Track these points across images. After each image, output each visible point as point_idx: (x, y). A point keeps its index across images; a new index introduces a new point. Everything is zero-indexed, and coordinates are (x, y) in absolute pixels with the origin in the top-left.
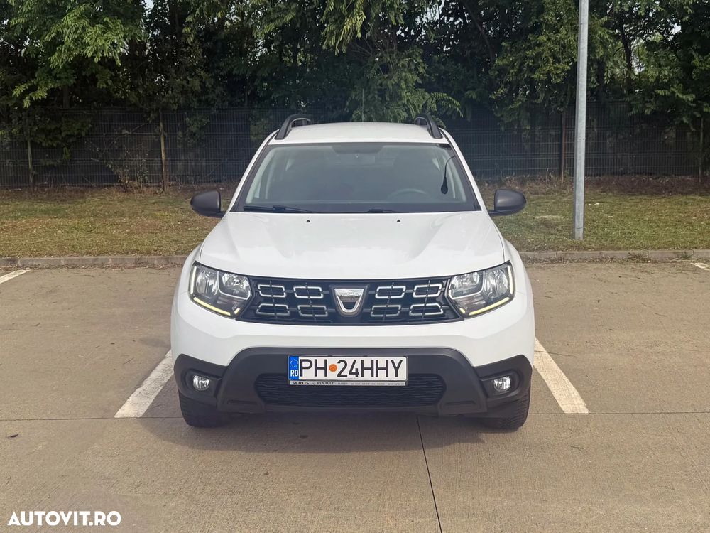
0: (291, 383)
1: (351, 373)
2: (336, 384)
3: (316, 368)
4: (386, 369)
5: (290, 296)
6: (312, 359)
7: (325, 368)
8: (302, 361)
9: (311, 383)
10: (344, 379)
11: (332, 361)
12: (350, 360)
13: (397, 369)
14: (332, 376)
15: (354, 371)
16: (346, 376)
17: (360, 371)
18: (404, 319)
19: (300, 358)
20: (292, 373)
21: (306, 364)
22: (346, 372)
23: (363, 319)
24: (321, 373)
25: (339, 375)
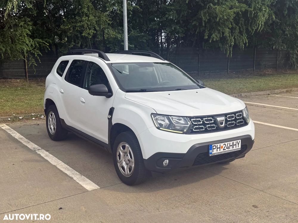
0: (210, 156)
1: (227, 148)
2: (223, 153)
3: (217, 148)
4: (236, 145)
5: (203, 122)
6: (216, 145)
7: (220, 148)
8: (213, 146)
9: (216, 154)
10: (225, 151)
11: (222, 144)
12: (226, 143)
13: (238, 144)
14: (222, 150)
15: (228, 147)
16: (225, 149)
17: (229, 147)
18: (236, 127)
19: (213, 145)
20: (210, 151)
21: (214, 147)
22: (225, 148)
23: (226, 128)
24: (219, 149)
25: (224, 150)
